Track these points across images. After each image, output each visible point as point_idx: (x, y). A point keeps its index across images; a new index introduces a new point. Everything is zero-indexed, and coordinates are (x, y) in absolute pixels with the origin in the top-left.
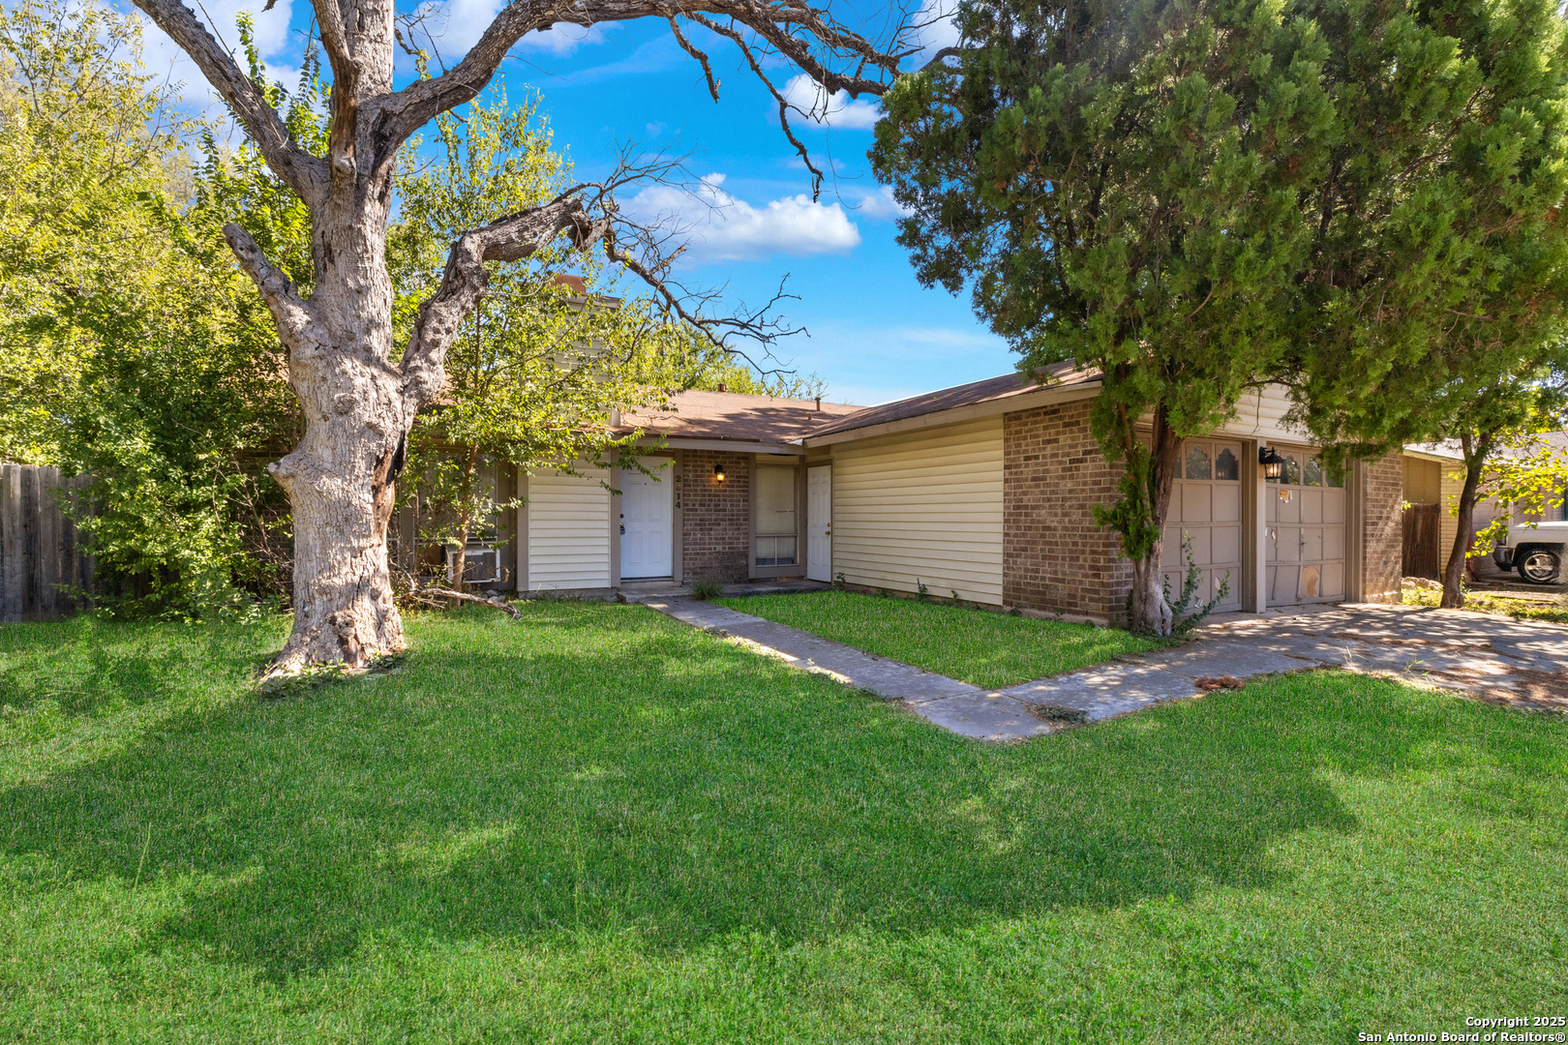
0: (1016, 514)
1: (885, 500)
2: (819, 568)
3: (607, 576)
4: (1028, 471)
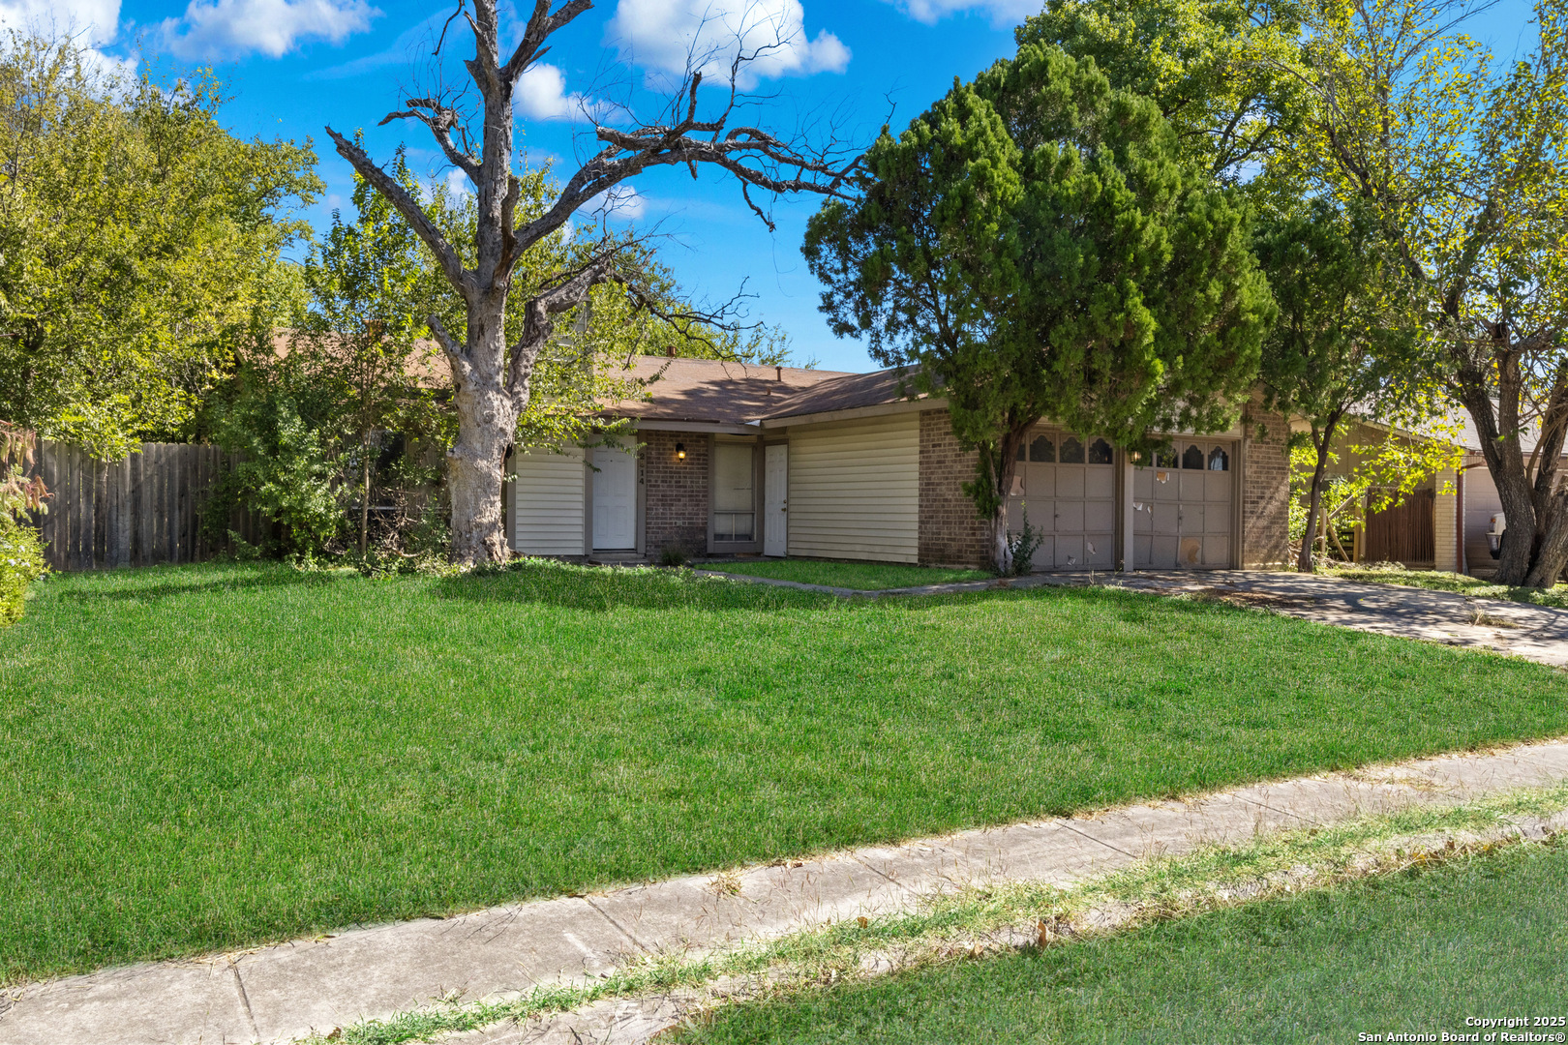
0: (927, 488)
1: (834, 478)
2: (775, 541)
3: (581, 544)
4: (934, 457)
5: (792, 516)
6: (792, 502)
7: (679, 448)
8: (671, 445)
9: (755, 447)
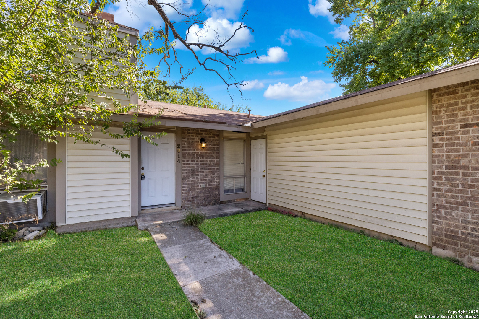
2: (258, 194)
3: (129, 209)
5: (269, 180)
6: (269, 172)
7: (202, 141)
8: (197, 139)
9: (245, 141)
